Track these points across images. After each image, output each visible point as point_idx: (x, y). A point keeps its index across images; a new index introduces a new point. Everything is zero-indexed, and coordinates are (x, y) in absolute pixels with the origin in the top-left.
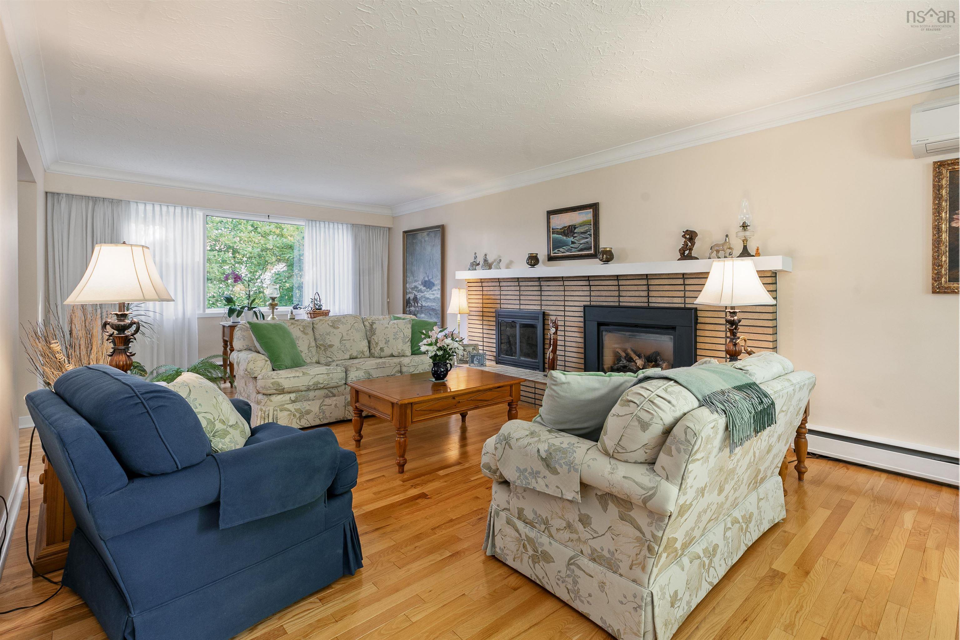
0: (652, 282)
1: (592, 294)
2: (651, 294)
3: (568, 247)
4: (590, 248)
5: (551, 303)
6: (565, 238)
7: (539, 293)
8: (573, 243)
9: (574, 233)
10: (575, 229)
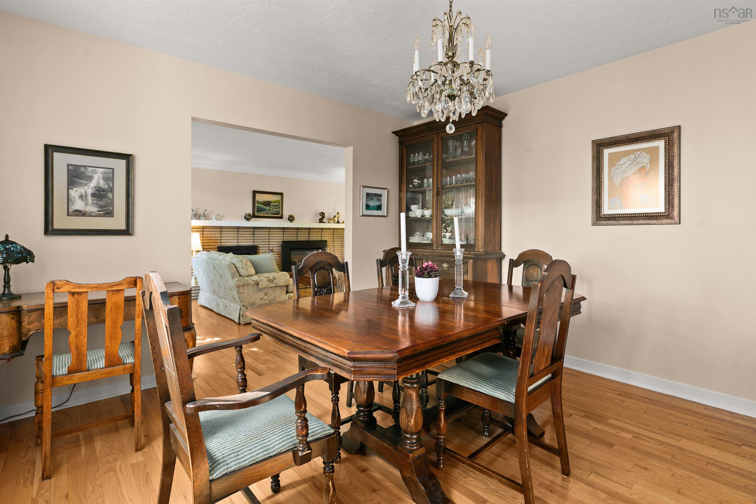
0: (311, 231)
1: (285, 235)
2: (310, 235)
3: (266, 212)
4: (279, 214)
5: (260, 241)
6: (264, 207)
7: (253, 235)
8: (269, 210)
9: (270, 205)
10: (271, 203)
